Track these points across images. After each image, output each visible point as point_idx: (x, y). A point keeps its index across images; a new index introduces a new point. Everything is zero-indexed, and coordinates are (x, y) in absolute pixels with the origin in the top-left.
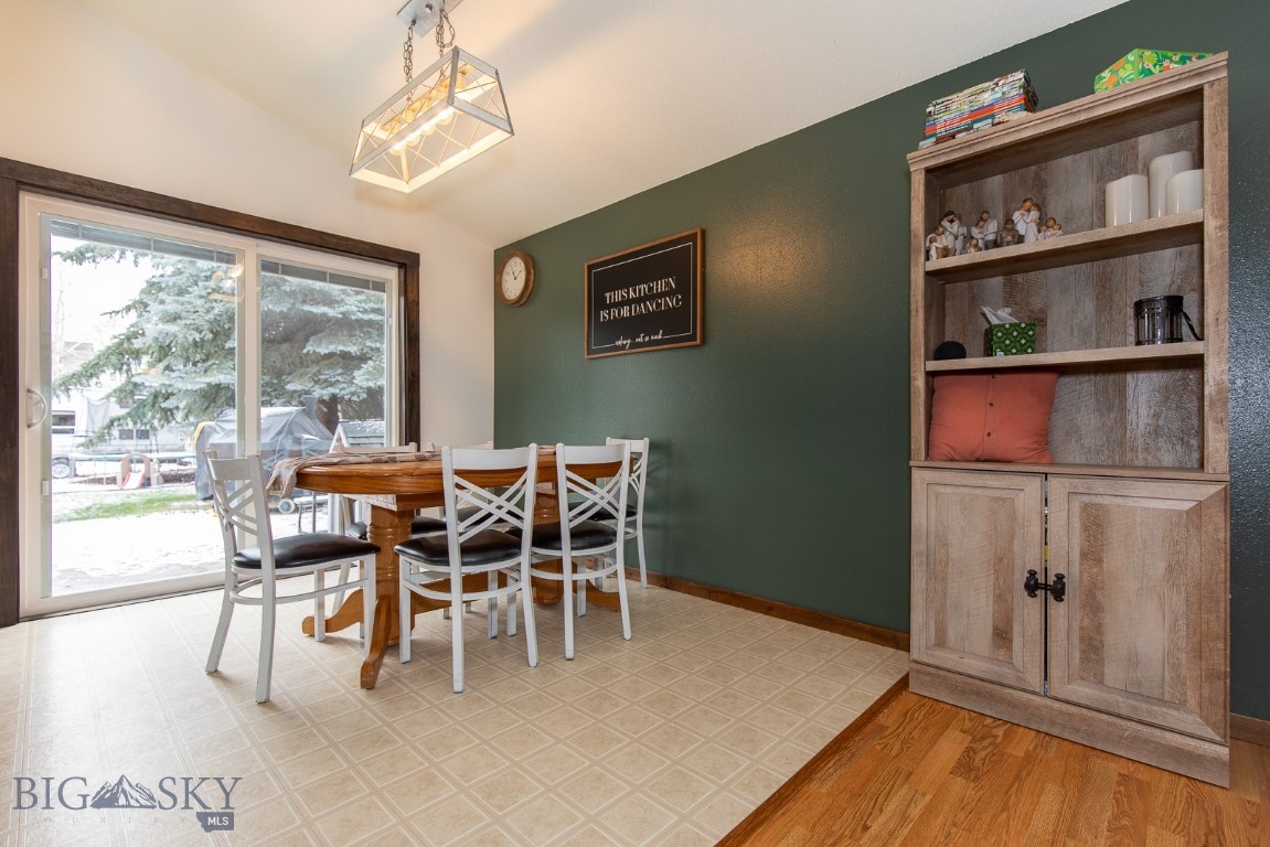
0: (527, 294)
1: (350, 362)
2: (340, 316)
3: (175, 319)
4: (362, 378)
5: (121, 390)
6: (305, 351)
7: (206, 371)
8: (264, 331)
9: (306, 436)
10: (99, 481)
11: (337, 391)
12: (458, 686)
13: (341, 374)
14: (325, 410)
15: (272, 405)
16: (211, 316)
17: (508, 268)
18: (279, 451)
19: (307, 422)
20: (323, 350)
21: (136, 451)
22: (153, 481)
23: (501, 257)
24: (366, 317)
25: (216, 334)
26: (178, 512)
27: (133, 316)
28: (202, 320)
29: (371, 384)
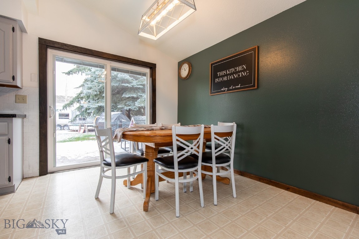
0: (189, 75)
1: (134, 99)
2: (132, 86)
3: (90, 89)
4: (138, 104)
5: (78, 108)
6: (122, 97)
7: (98, 102)
8: (112, 91)
9: (123, 120)
10: (74, 131)
11: (131, 108)
12: (178, 215)
13: (132, 103)
14: (128, 113)
15: (114, 112)
16: (99, 88)
17: (183, 68)
18: (116, 125)
19: (123, 116)
20: (127, 96)
21: (82, 123)
22: (86, 131)
23: (180, 64)
24: (138, 87)
25: (100, 92)
26: (91, 140)
27: (81, 89)
28: (97, 89)
29: (140, 106)
